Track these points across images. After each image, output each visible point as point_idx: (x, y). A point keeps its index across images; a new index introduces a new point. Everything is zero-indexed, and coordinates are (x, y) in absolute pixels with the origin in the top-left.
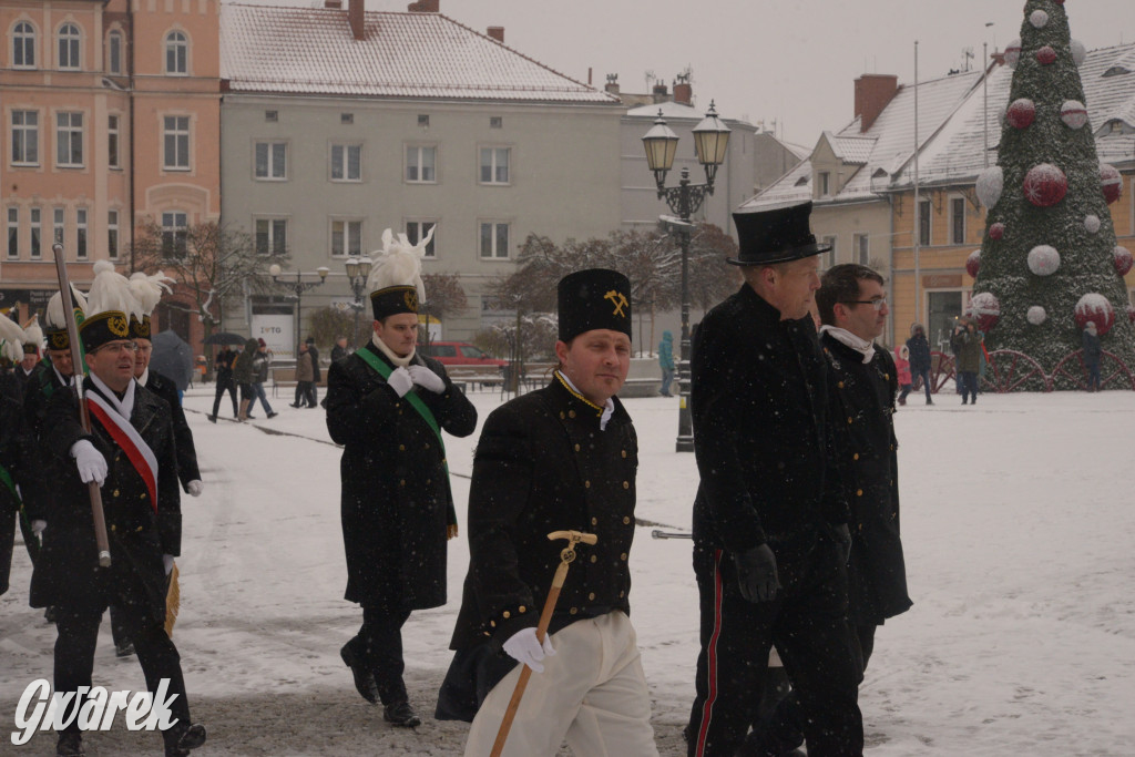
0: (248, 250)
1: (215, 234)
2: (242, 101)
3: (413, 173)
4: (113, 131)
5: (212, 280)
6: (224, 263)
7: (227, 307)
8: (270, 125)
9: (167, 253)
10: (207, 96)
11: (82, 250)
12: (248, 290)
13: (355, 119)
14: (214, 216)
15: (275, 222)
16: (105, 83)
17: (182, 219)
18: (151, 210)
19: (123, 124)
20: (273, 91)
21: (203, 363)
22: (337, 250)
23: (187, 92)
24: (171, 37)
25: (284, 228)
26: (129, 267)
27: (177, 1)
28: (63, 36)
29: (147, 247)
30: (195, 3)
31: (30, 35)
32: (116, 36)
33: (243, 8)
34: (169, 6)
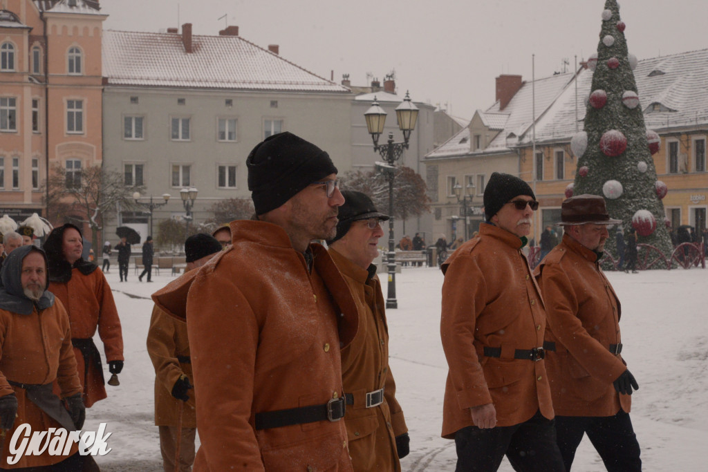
0: (119, 183)
1: (99, 173)
2: (116, 91)
3: (222, 136)
4: (35, 109)
5: (97, 202)
6: (105, 192)
7: (106, 219)
8: (134, 106)
9: (69, 185)
10: (96, 87)
11: (16, 183)
12: (120, 208)
13: (187, 102)
14: (98, 162)
15: (137, 166)
16: (30, 79)
17: (78, 164)
18: (59, 158)
19: (41, 105)
20: (135, 85)
21: (91, 254)
22: (175, 183)
23: (81, 85)
24: (71, 51)
25: (142, 170)
26: (45, 194)
27: (76, 28)
28: (4, 50)
29: (56, 182)
30: (86, 29)
32: (37, 50)
33: (116, 33)
34: (70, 32)
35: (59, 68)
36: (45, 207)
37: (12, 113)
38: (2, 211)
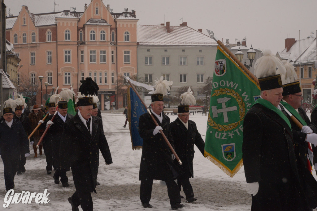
0: (143, 81)
1: (136, 78)
2: (142, 47)
3: (181, 63)
4: (113, 55)
8: (148, 53)
9: (125, 82)
10: (134, 46)
11: (106, 82)
12: (143, 91)
13: (168, 50)
14: (135, 74)
15: (150, 75)
16: (111, 44)
17: (128, 74)
18: (121, 72)
19: (115, 53)
20: (149, 45)
23: (129, 45)
24: (126, 33)
25: (151, 76)
26: (116, 85)
27: (127, 25)
28: (101, 33)
29: (120, 81)
30: (131, 25)
31: (94, 33)
32: (113, 33)
33: (142, 26)
34: (125, 26)
35: (121, 39)
36: (116, 90)
37: (105, 56)
38: (101, 92)
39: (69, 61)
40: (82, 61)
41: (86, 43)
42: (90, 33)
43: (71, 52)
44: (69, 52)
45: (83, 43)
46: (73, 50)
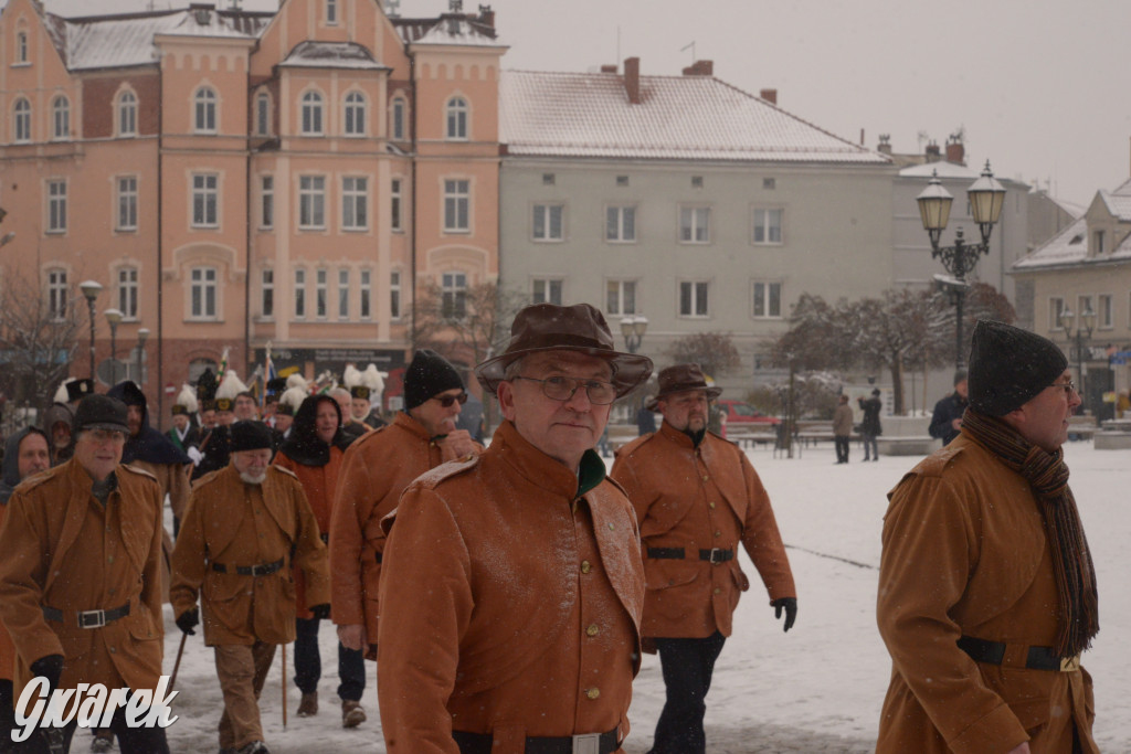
1: (494, 294)
2: (521, 164)
3: (687, 234)
4: (396, 195)
5: (490, 340)
6: (502, 323)
8: (549, 188)
9: (447, 312)
10: (487, 160)
11: (365, 310)
13: (632, 180)
14: (492, 277)
15: (552, 282)
16: (389, 148)
17: (461, 280)
18: (432, 271)
19: (405, 188)
20: (550, 156)
22: (613, 310)
23: (466, 157)
24: (452, 104)
26: (410, 326)
27: (459, 68)
28: (349, 104)
29: (428, 308)
30: (475, 69)
31: (317, 103)
32: (399, 103)
33: (521, 74)
34: (450, 75)
35: (433, 131)
36: (410, 346)
37: (361, 201)
38: (345, 353)
39: (212, 219)
40: (267, 221)
41: (285, 145)
42: (300, 103)
43: (220, 183)
44: (212, 182)
45: (272, 145)
46: (228, 174)
